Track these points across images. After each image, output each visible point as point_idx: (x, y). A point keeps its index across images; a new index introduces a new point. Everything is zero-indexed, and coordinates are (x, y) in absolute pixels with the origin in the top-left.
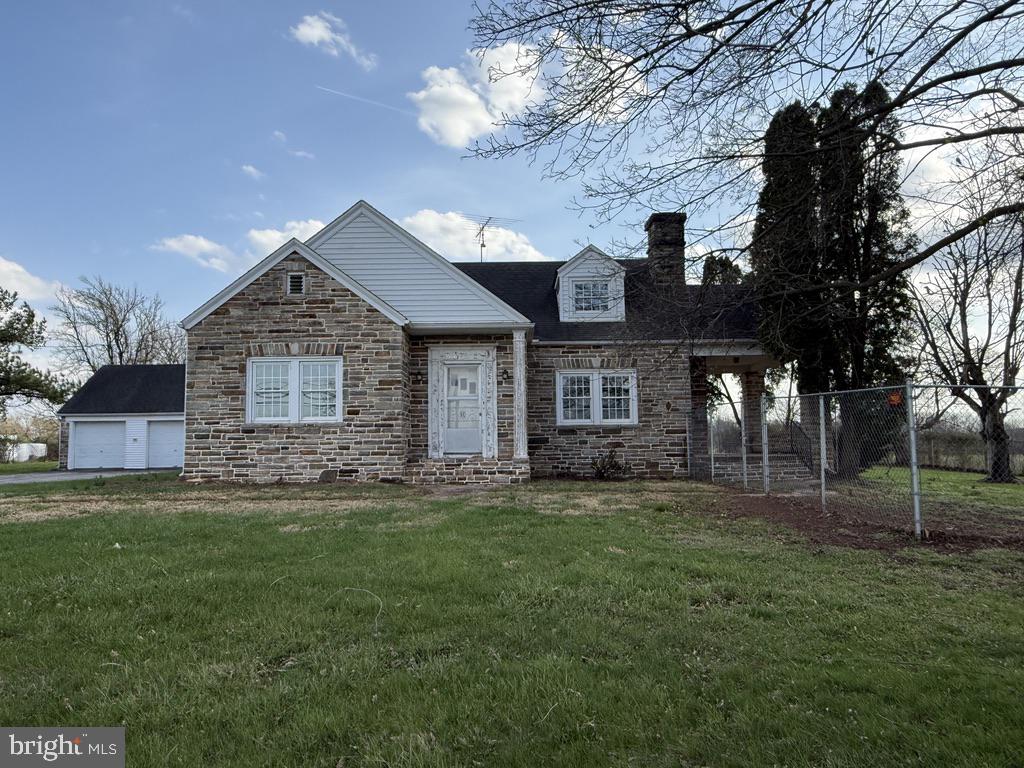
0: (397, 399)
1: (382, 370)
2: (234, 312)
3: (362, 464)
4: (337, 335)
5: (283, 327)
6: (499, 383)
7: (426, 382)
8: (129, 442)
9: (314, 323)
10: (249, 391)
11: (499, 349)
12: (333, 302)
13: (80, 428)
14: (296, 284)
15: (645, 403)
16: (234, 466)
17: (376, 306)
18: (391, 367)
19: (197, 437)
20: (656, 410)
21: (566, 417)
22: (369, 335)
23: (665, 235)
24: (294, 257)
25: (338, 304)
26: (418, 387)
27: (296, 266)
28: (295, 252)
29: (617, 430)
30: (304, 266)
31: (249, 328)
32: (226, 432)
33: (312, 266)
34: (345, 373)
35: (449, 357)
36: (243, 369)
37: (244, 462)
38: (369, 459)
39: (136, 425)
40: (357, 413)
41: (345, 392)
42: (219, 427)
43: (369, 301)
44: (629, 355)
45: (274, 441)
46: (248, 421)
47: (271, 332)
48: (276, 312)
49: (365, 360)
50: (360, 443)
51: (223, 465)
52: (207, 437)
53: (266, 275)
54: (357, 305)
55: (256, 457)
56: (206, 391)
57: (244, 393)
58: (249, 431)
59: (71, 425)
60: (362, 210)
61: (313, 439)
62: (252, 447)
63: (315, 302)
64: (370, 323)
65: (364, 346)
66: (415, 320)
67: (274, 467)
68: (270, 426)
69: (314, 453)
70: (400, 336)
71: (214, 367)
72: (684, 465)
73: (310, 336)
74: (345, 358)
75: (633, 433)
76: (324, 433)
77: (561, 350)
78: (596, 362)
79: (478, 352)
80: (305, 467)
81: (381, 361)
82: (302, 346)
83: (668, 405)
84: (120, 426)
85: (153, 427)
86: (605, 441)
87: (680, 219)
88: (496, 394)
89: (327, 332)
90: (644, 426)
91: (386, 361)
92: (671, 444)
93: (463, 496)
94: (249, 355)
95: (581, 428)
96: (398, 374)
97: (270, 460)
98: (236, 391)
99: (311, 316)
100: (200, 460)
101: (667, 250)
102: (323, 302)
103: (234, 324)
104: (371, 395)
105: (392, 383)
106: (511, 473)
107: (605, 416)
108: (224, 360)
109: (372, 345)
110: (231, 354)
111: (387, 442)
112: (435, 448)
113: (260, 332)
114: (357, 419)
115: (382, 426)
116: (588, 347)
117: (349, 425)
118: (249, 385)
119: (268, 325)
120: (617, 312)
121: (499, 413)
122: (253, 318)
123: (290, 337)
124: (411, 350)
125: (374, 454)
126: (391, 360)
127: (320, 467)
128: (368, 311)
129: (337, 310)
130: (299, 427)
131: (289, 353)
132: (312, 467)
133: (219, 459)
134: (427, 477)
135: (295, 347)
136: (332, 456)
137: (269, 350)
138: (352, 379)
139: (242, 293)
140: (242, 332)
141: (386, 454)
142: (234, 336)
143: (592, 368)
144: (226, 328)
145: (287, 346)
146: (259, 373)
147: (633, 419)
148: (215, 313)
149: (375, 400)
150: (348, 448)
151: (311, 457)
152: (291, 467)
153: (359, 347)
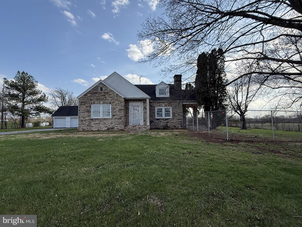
0: (123, 113)
1: (119, 107)
2: (88, 95)
3: (115, 126)
4: (110, 100)
5: (99, 98)
6: (144, 110)
7: (129, 109)
8: (67, 122)
9: (105, 97)
10: (92, 111)
11: (144, 103)
12: (109, 93)
13: (56, 119)
14: (101, 89)
15: (173, 113)
16: (89, 127)
17: (118, 94)
18: (121, 106)
19: (81, 121)
20: (176, 115)
21: (157, 117)
22: (117, 100)
23: (177, 79)
24: (101, 83)
25: (110, 93)
26: (127, 110)
27: (101, 85)
28: (101, 82)
29: (168, 119)
30: (103, 85)
31: (92, 98)
32: (87, 120)
33: (104, 85)
34: (112, 108)
35: (133, 104)
36: (90, 107)
37: (91, 126)
38: (117, 125)
39: (68, 118)
40: (114, 116)
41: (112, 112)
42: (85, 119)
43: (117, 93)
44: (170, 104)
45: (97, 122)
46: (92, 118)
48: (97, 95)
49: (116, 105)
50: (115, 122)
51: (86, 127)
52: (83, 121)
53: (95, 87)
54: (114, 94)
55: (93, 125)
56: (83, 111)
57: (91, 112)
58: (92, 120)
59: (54, 119)
60: (115, 74)
61: (105, 121)
62: (92, 123)
63: (105, 93)
64: (117, 97)
65: (116, 102)
66: (126, 97)
68: (96, 119)
70: (123, 100)
71: (84, 106)
72: (181, 126)
73: (104, 100)
74: (112, 104)
75: (171, 120)
77: (156, 103)
78: (164, 105)
79: (139, 103)
80: (104, 127)
82: (103, 102)
83: (178, 114)
84: (65, 119)
85: (72, 119)
86: (165, 122)
87: (181, 76)
88: (143, 112)
89: (108, 99)
90: (173, 118)
91: (120, 105)
92: (179, 122)
93: (136, 133)
94: (92, 104)
95: (160, 119)
96: (123, 108)
97: (96, 126)
98: (89, 111)
100: (81, 126)
101: (178, 82)
102: (107, 93)
103: (88, 97)
105: (121, 110)
106: (146, 128)
107: (165, 116)
108: (86, 105)
109: (117, 102)
110: (88, 104)
111: (120, 122)
112: (131, 123)
113: (94, 99)
114: (114, 117)
115: (120, 118)
116: (162, 102)
117: (113, 118)
118: (92, 110)
119: (96, 98)
120: (168, 95)
121: (144, 116)
122: (92, 96)
123: (100, 100)
124: (125, 103)
126: (121, 105)
127: (107, 127)
128: (116, 95)
129: (110, 95)
130: (102, 119)
131: (100, 104)
132: (105, 127)
134: (129, 129)
135: (101, 102)
136: (109, 125)
137: (96, 103)
138: (113, 109)
139: (90, 91)
140: (90, 99)
141: (120, 124)
142: (88, 100)
143: (163, 106)
144: (87, 98)
145: (100, 102)
146: (93, 108)
147: (171, 117)
148: (84, 95)
149: (118, 113)
150: (112, 123)
151: (105, 125)
152: (101, 127)
153: (115, 102)
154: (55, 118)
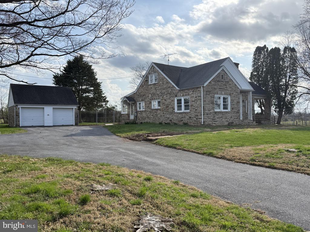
0: (239, 106)
2: (212, 83)
3: (234, 121)
4: (230, 90)
5: (221, 88)
6: (242, 103)
8: (46, 115)
9: (226, 87)
10: (215, 103)
11: (243, 95)
12: (229, 82)
13: (22, 109)
14: (222, 77)
16: (214, 121)
18: (238, 99)
30: (224, 72)
34: (231, 100)
36: (214, 98)
40: (233, 109)
41: (231, 104)
42: (211, 112)
43: (235, 82)
45: (220, 115)
46: (215, 110)
47: (219, 88)
48: (220, 83)
49: (234, 97)
50: (234, 116)
52: (208, 114)
53: (218, 74)
54: (233, 84)
56: (208, 103)
58: (216, 113)
60: (229, 59)
61: (226, 115)
62: (216, 117)
64: (235, 88)
66: (242, 88)
67: (220, 122)
69: (226, 118)
70: (240, 91)
73: (226, 90)
74: (231, 96)
76: (228, 114)
80: (225, 122)
81: (237, 97)
84: (41, 110)
89: (228, 89)
94: (215, 94)
97: (220, 120)
98: (213, 103)
99: (226, 85)
100: (207, 120)
102: (227, 82)
103: (213, 86)
104: (236, 105)
108: (211, 95)
109: (235, 93)
111: (238, 116)
113: (217, 88)
114: (233, 111)
115: (237, 112)
119: (219, 87)
121: (243, 109)
122: (216, 85)
123: (223, 90)
125: (236, 119)
126: (238, 97)
127: (228, 122)
128: (235, 85)
129: (230, 84)
130: (224, 112)
133: (211, 120)
135: (223, 93)
136: (230, 119)
137: (219, 93)
139: (214, 78)
140: (214, 88)
141: (238, 119)
142: (212, 89)
144: (211, 87)
148: (209, 83)
149: (236, 106)
150: (232, 117)
151: (226, 119)
152: (223, 122)
153: (233, 94)
154: (21, 107)
